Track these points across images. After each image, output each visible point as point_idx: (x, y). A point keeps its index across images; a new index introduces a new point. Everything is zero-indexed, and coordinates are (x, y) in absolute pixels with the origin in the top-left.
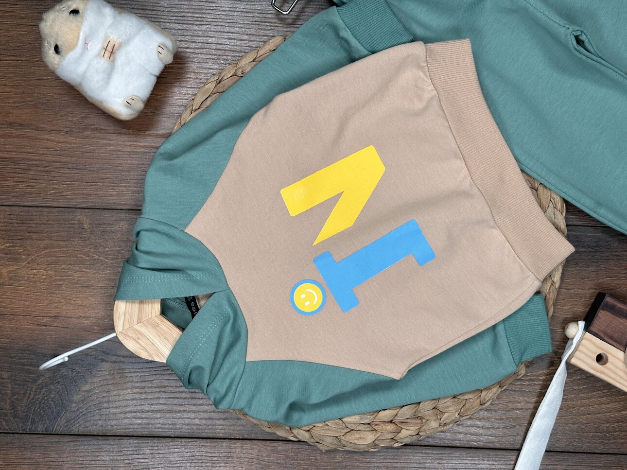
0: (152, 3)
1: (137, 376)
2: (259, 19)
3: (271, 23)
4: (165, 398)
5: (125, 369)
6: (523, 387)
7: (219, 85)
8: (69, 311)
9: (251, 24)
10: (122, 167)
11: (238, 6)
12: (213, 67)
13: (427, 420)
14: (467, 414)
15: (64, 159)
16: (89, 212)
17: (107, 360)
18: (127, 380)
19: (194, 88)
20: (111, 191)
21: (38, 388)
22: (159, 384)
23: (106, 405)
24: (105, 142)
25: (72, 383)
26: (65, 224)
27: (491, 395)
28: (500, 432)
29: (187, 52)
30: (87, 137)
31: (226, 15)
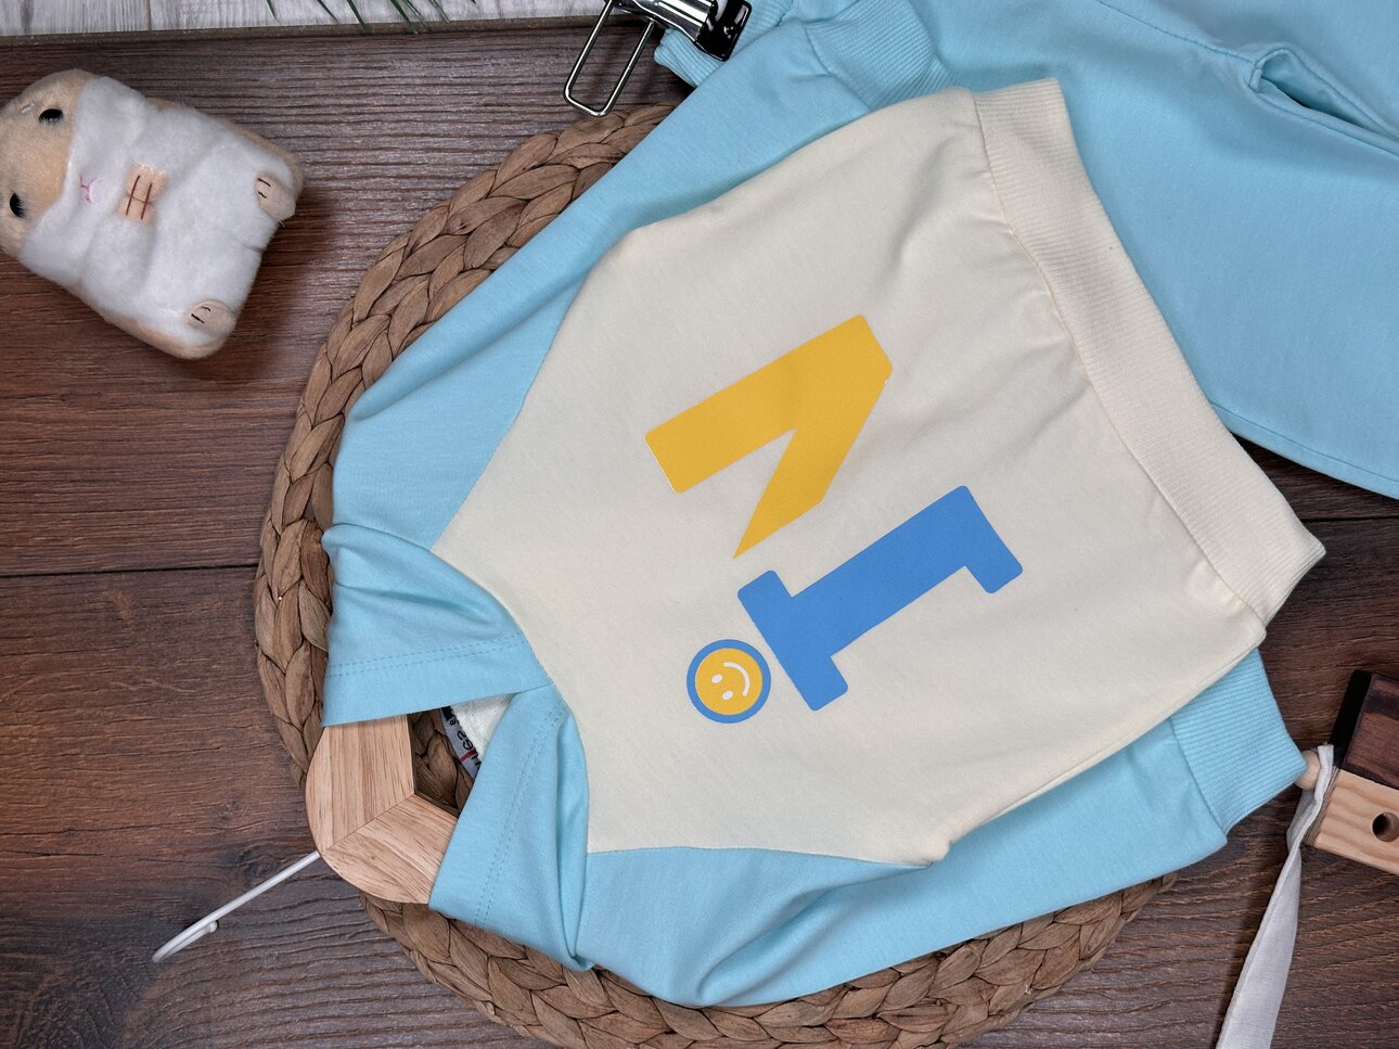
0: (241, 80)
1: (271, 956)
2: (492, 99)
3: (523, 105)
4: (341, 1002)
5: (241, 941)
6: (1177, 910)
7: (410, 259)
8: (98, 817)
9: (476, 112)
10: (198, 467)
11: (441, 71)
12: (395, 218)
13: (958, 1006)
14: (1049, 985)
15: (60, 461)
16: (128, 581)
18: (248, 967)
19: (353, 270)
20: (176, 528)
21: (40, 1003)
22: (324, 972)
23: (202, 1030)
24: (154, 413)
25: (120, 984)
26: (73, 612)
27: (1102, 936)
28: (1132, 1021)
29: (331, 189)
30: (111, 405)
31: (414, 95)
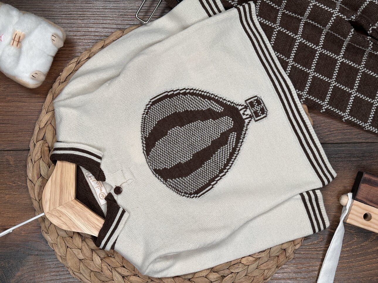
0: (48, 6)
1: (53, 264)
2: (123, 13)
3: (132, 15)
5: (45, 259)
9: (118, 17)
11: (108, 5)
16: (12, 153)
17: (32, 254)
18: (46, 267)
20: (27, 138)
24: (21, 104)
25: (9, 271)
29: (75, 39)
30: (9, 101)
31: (100, 12)
